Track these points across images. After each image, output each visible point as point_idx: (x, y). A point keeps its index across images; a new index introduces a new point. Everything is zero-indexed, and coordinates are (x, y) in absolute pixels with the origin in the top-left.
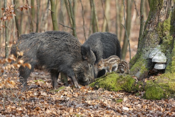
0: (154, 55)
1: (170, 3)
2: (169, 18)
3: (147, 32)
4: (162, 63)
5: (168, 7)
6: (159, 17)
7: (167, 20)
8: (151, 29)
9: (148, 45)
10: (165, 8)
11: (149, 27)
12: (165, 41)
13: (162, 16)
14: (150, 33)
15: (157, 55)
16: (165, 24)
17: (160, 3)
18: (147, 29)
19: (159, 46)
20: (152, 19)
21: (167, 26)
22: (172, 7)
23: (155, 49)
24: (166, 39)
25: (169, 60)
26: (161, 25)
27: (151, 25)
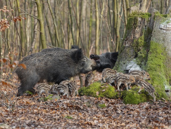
0: (131, 67)
1: (144, 23)
2: (143, 35)
3: (124, 47)
5: (142, 26)
6: (135, 34)
7: (141, 37)
8: (127, 45)
9: (125, 58)
10: (140, 27)
11: (125, 43)
12: (139, 55)
13: (137, 33)
14: (127, 48)
15: (133, 67)
16: (140, 41)
17: (135, 23)
18: (124, 45)
19: (135, 59)
20: (128, 36)
22: (146, 26)
23: (131, 62)
24: (141, 53)
26: (136, 41)
27: (127, 41)
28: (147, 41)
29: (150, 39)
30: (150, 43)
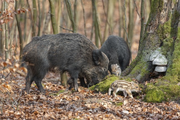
0: (155, 58)
1: (171, 5)
2: (170, 20)
3: (148, 34)
4: (163, 66)
5: (168, 9)
6: (160, 19)
7: (167, 22)
8: (151, 31)
9: (148, 47)
10: (166, 10)
11: (149, 30)
12: (165, 43)
13: (162, 18)
14: (151, 35)
15: (157, 57)
16: (165, 26)
17: (161, 5)
18: (148, 32)
19: (160, 48)
20: (152, 21)
21: (168, 29)
22: (173, 9)
23: (155, 51)
24: (167, 41)
25: (169, 62)
26: (161, 27)
27: (151, 27)
28: (175, 27)
29: (177, 24)
30: (178, 29)
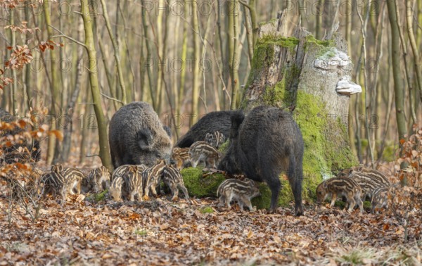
1: (286, 56)
2: (284, 80)
3: (248, 102)
5: (281, 61)
6: (268, 78)
7: (280, 82)
8: (253, 98)
10: (277, 63)
11: (250, 94)
13: (271, 75)
14: (252, 104)
16: (277, 89)
17: (269, 55)
18: (247, 97)
20: (255, 81)
21: (280, 93)
22: (289, 62)
26: (270, 91)
27: (253, 91)
28: (291, 91)
29: (296, 86)
30: (296, 94)
